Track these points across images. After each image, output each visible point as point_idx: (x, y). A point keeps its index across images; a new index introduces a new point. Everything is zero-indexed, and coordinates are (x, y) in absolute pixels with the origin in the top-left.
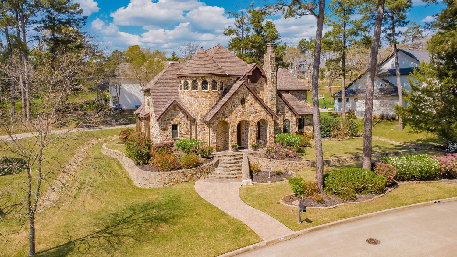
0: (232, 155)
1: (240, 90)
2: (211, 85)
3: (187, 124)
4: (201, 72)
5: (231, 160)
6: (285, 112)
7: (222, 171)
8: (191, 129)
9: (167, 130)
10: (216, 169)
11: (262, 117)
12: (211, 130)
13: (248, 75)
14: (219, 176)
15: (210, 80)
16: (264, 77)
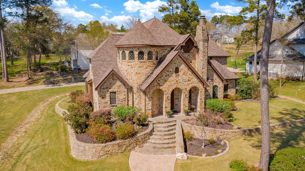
0: (167, 121)
1: (174, 60)
2: (147, 55)
3: (124, 92)
4: (138, 43)
5: (165, 127)
6: (214, 79)
7: (156, 139)
8: (128, 96)
9: (106, 97)
10: (151, 137)
11: (194, 84)
12: (146, 98)
13: (181, 46)
14: (154, 145)
15: (146, 51)
16: (196, 47)
